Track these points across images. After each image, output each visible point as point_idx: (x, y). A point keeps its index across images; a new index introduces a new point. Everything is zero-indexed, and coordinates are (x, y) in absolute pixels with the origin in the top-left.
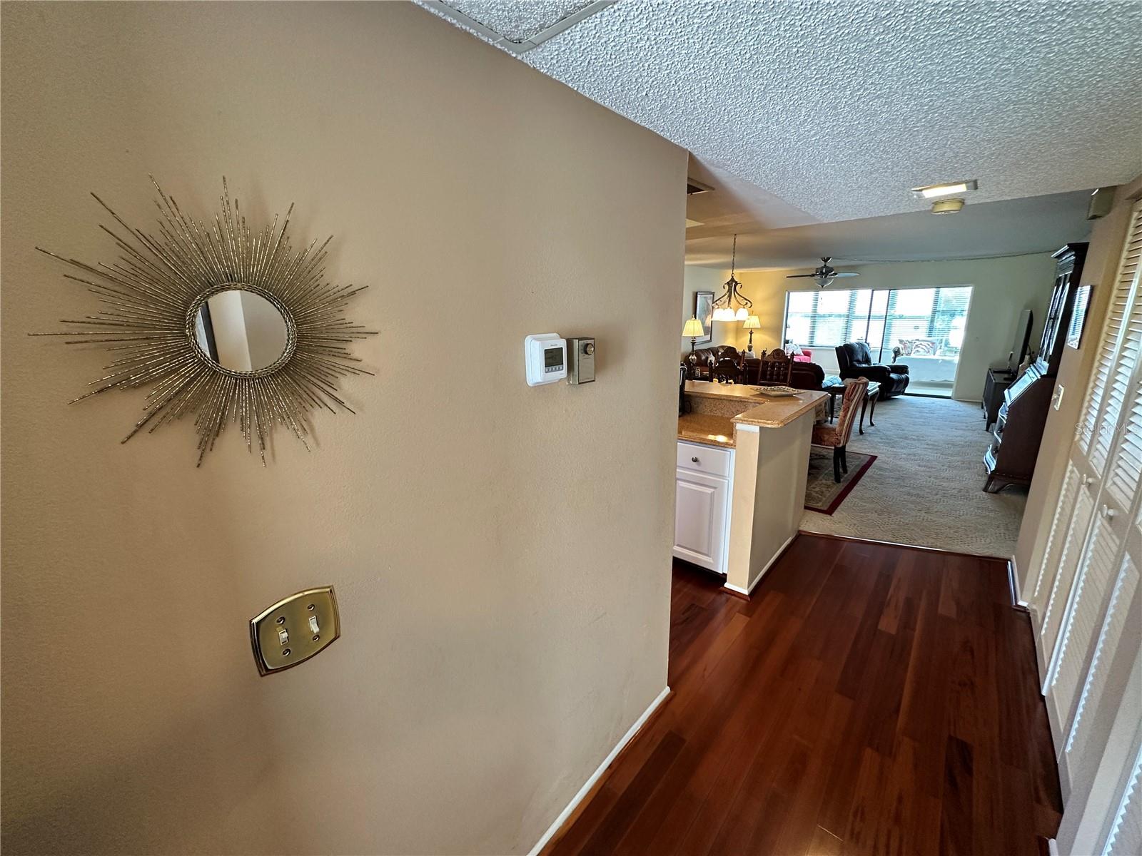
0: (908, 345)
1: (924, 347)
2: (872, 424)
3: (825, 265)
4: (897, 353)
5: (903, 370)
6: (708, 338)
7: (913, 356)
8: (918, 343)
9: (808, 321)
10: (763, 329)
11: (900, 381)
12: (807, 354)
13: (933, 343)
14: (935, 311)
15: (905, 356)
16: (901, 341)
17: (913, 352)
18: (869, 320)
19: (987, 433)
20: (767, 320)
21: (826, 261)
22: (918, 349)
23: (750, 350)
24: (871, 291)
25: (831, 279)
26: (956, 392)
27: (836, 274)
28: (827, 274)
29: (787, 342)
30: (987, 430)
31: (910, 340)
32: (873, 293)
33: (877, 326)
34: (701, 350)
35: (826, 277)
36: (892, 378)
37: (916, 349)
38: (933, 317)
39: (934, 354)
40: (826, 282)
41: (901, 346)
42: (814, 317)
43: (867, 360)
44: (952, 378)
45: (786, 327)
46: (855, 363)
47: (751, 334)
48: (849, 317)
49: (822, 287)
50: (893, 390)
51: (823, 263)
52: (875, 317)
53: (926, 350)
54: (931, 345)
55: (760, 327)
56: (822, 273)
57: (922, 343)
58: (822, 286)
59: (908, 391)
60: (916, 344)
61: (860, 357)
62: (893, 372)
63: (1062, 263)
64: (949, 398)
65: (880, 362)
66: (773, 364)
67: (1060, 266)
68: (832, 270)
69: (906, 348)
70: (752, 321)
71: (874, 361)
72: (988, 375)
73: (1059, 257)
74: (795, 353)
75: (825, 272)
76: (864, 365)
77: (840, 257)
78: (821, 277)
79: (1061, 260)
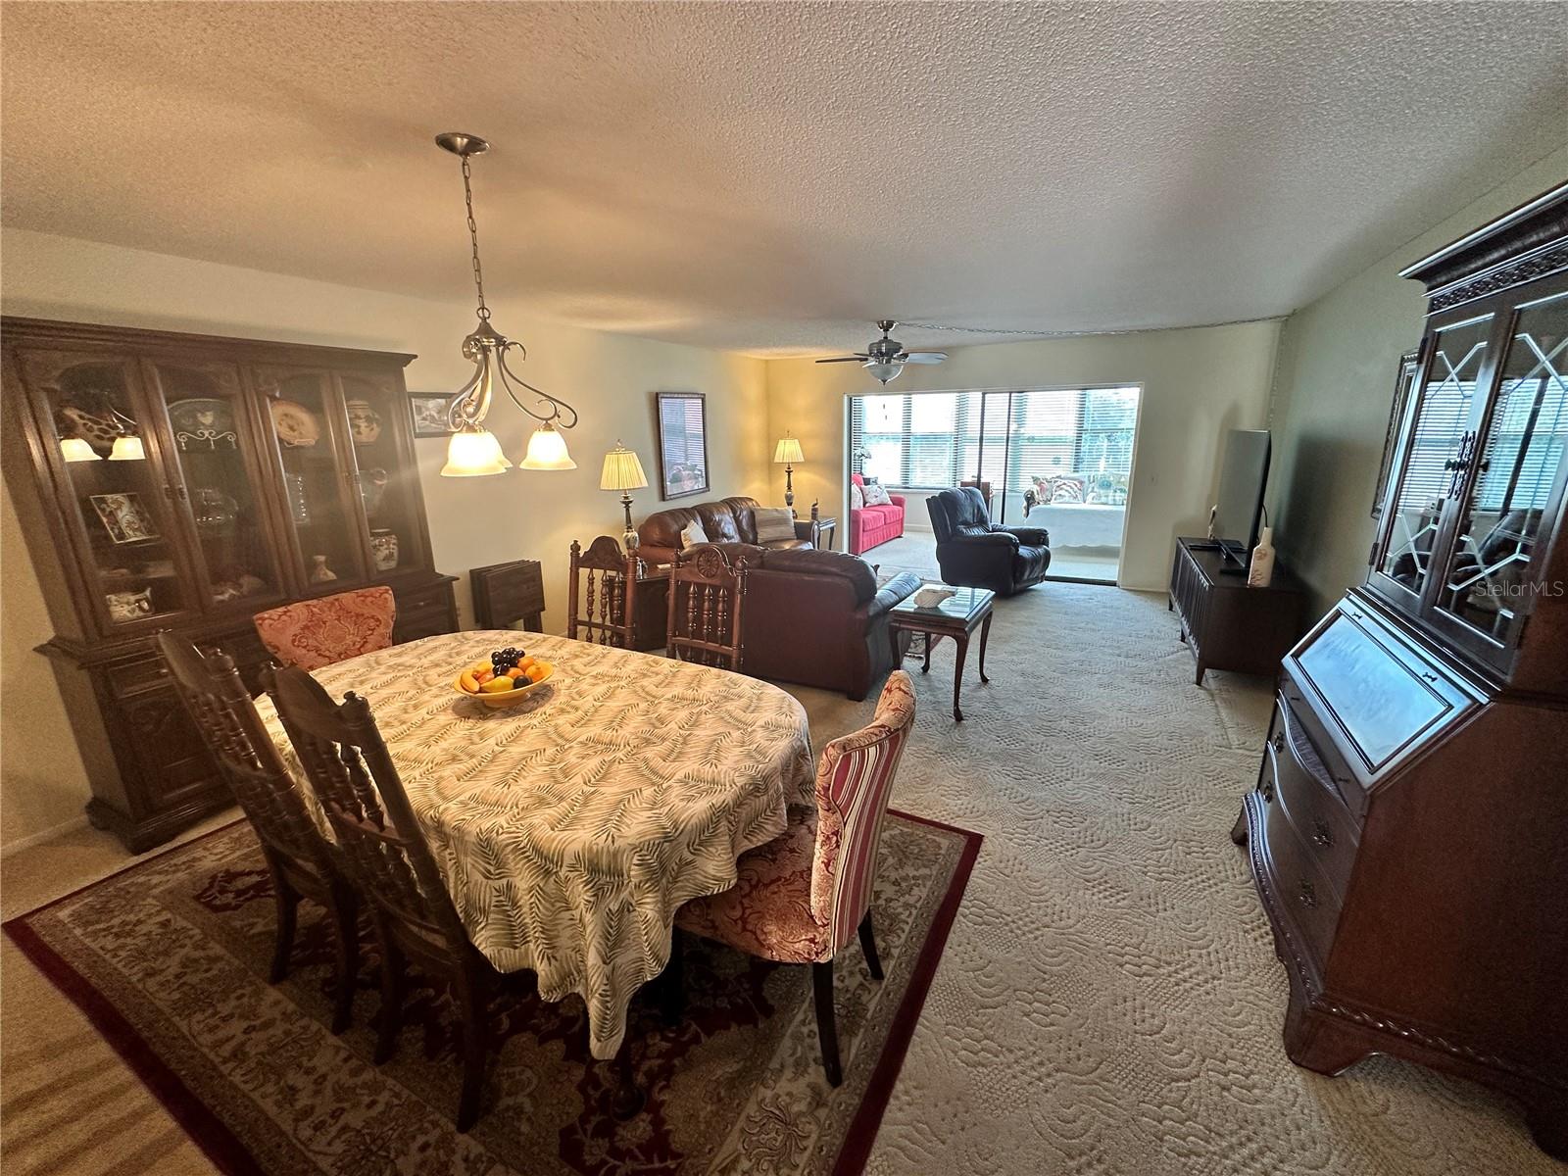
0: (1046, 485)
1: (1068, 488)
2: (985, 680)
3: (886, 338)
4: (1030, 500)
5: (1037, 538)
7: (1053, 505)
8: (1060, 482)
9: (899, 446)
10: (809, 463)
11: (1035, 560)
12: (898, 502)
13: (1081, 483)
14: (1081, 431)
15: (1042, 506)
16: (1035, 480)
17: (1054, 497)
18: (981, 445)
19: (1202, 693)
20: (816, 447)
21: (887, 328)
22: (1060, 492)
23: (788, 505)
24: (980, 394)
25: (898, 366)
26: (1124, 573)
27: (906, 356)
28: (889, 354)
29: (867, 482)
30: (1199, 683)
31: (1048, 479)
32: (984, 397)
33: (995, 454)
35: (888, 362)
36: (1023, 556)
37: (1057, 493)
38: (1079, 439)
39: (1084, 502)
40: (888, 372)
41: (1035, 488)
42: (907, 440)
43: (982, 521)
44: (1116, 539)
45: (862, 458)
46: (961, 527)
47: (789, 473)
48: (958, 439)
49: (884, 385)
50: (1026, 577)
51: (881, 333)
52: (990, 439)
53: (1073, 494)
54: (1079, 485)
55: (803, 460)
57: (1066, 482)
58: (884, 381)
59: (1048, 573)
60: (1056, 484)
61: (969, 516)
62: (1023, 543)
63: (1446, 290)
64: (1113, 584)
65: (1002, 523)
66: (701, 587)
67: (1433, 299)
68: (898, 347)
69: (1042, 490)
70: (788, 450)
71: (995, 520)
72: (1178, 551)
73: (1427, 275)
74: (880, 505)
75: (887, 352)
76: (977, 532)
77: (912, 322)
78: (880, 363)
79: (1444, 279)
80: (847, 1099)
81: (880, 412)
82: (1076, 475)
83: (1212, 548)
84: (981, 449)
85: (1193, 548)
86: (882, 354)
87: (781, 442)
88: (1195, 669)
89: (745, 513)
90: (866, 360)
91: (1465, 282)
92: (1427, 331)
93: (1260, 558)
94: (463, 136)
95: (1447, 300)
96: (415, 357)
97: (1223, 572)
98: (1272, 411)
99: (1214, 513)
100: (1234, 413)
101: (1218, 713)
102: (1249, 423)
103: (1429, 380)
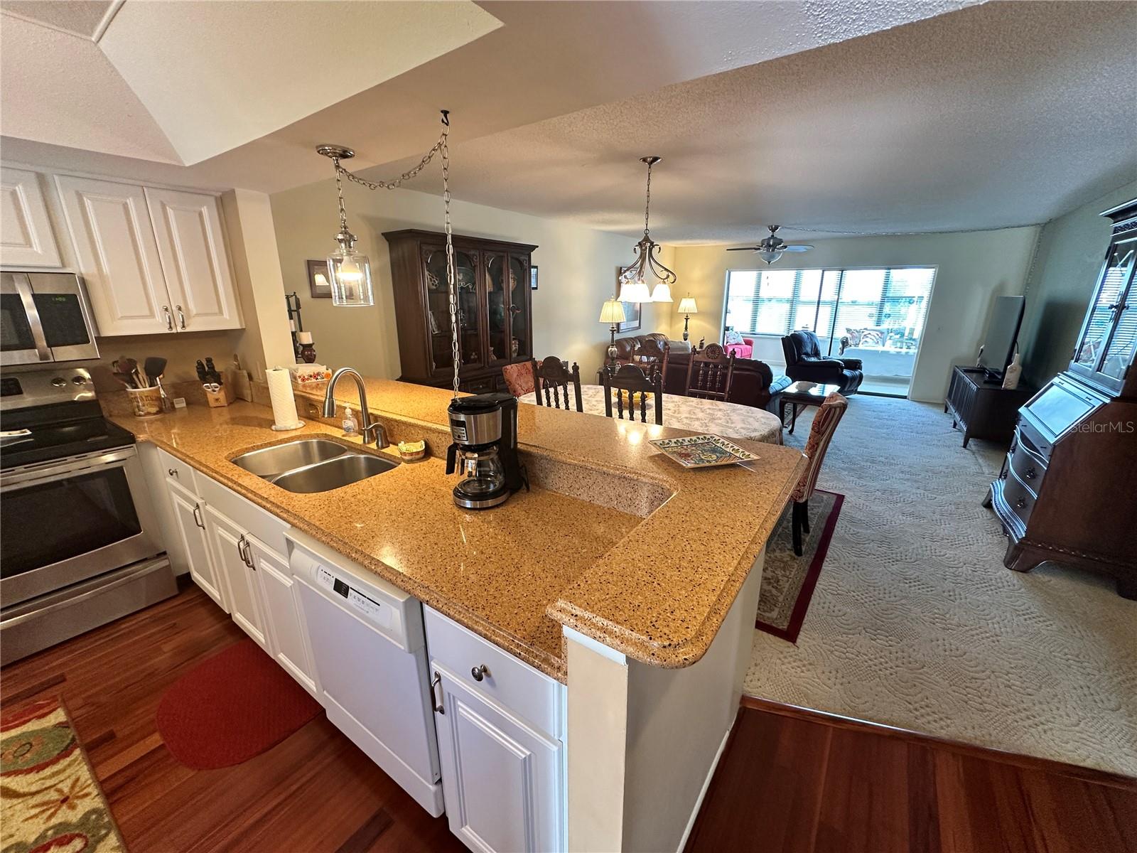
0: (856, 334)
1: (873, 337)
3: (773, 236)
4: (845, 343)
5: (855, 365)
6: (636, 324)
7: (861, 347)
8: (866, 332)
9: (750, 306)
10: (700, 314)
11: (853, 379)
12: (749, 343)
13: (882, 333)
14: (885, 298)
15: (853, 347)
16: (848, 330)
17: (861, 342)
18: (818, 306)
19: (966, 451)
20: (705, 304)
21: (773, 231)
22: (867, 339)
23: (685, 339)
24: (821, 271)
25: (780, 253)
26: (914, 390)
27: (786, 247)
28: (774, 246)
29: (727, 329)
30: (965, 446)
31: (858, 329)
32: (822, 274)
33: (826, 312)
34: (626, 340)
35: (773, 250)
36: (846, 376)
37: (864, 340)
38: (882, 303)
39: (884, 345)
40: (773, 257)
41: (849, 336)
42: (757, 301)
43: (817, 354)
44: (908, 372)
45: (726, 313)
46: (804, 356)
47: (687, 319)
48: (793, 302)
49: (769, 264)
50: (846, 389)
51: (770, 233)
52: (825, 303)
53: (875, 340)
54: (880, 335)
55: (696, 311)
56: (769, 246)
57: (871, 332)
58: (769, 262)
59: (860, 389)
60: (864, 334)
61: (809, 350)
62: (847, 368)
63: (1121, 224)
64: (905, 397)
65: (829, 355)
66: (707, 364)
67: (1116, 227)
68: (781, 241)
69: (853, 338)
70: (688, 305)
71: (824, 353)
72: (955, 374)
73: (1115, 216)
74: (736, 344)
75: (772, 245)
76: (813, 359)
77: (791, 226)
78: (768, 251)
79: (1120, 219)
80: (807, 559)
81: (742, 282)
82: (878, 328)
83: (980, 371)
84: (818, 309)
85: (966, 371)
86: (770, 246)
87: (684, 300)
88: (963, 441)
89: (662, 343)
90: (759, 249)
91: (1129, 221)
92: (1111, 243)
93: (1011, 372)
94: (650, 157)
95: (1122, 229)
96: (538, 247)
97: (986, 382)
98: (1028, 284)
99: (982, 350)
100: (1001, 287)
101: (977, 460)
102: (1013, 291)
103: (1110, 266)
